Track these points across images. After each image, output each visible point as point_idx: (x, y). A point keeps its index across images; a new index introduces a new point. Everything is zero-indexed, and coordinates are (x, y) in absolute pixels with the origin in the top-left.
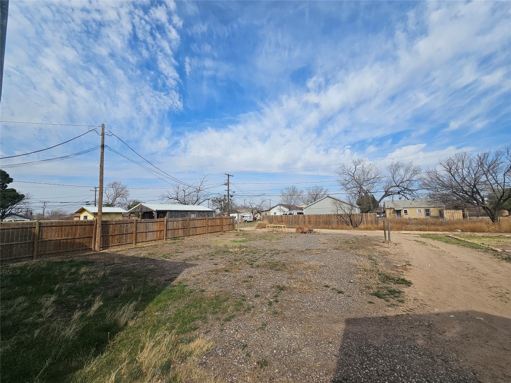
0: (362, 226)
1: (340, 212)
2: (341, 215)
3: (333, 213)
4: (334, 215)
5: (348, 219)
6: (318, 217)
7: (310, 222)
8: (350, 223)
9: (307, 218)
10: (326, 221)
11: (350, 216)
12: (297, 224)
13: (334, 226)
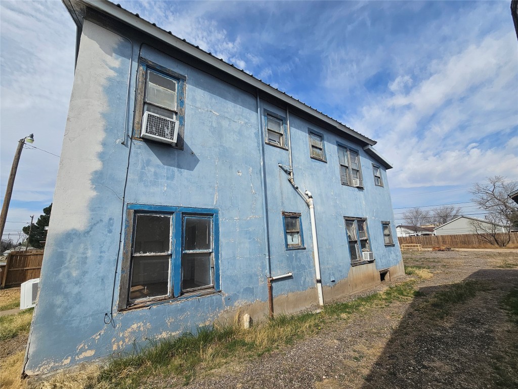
0: (510, 244)
1: (480, 232)
2: (482, 235)
3: (471, 233)
4: (474, 235)
5: (492, 239)
6: (453, 237)
7: (444, 242)
8: (496, 243)
9: (440, 239)
10: (465, 241)
11: (493, 235)
12: (430, 244)
13: (475, 245)
